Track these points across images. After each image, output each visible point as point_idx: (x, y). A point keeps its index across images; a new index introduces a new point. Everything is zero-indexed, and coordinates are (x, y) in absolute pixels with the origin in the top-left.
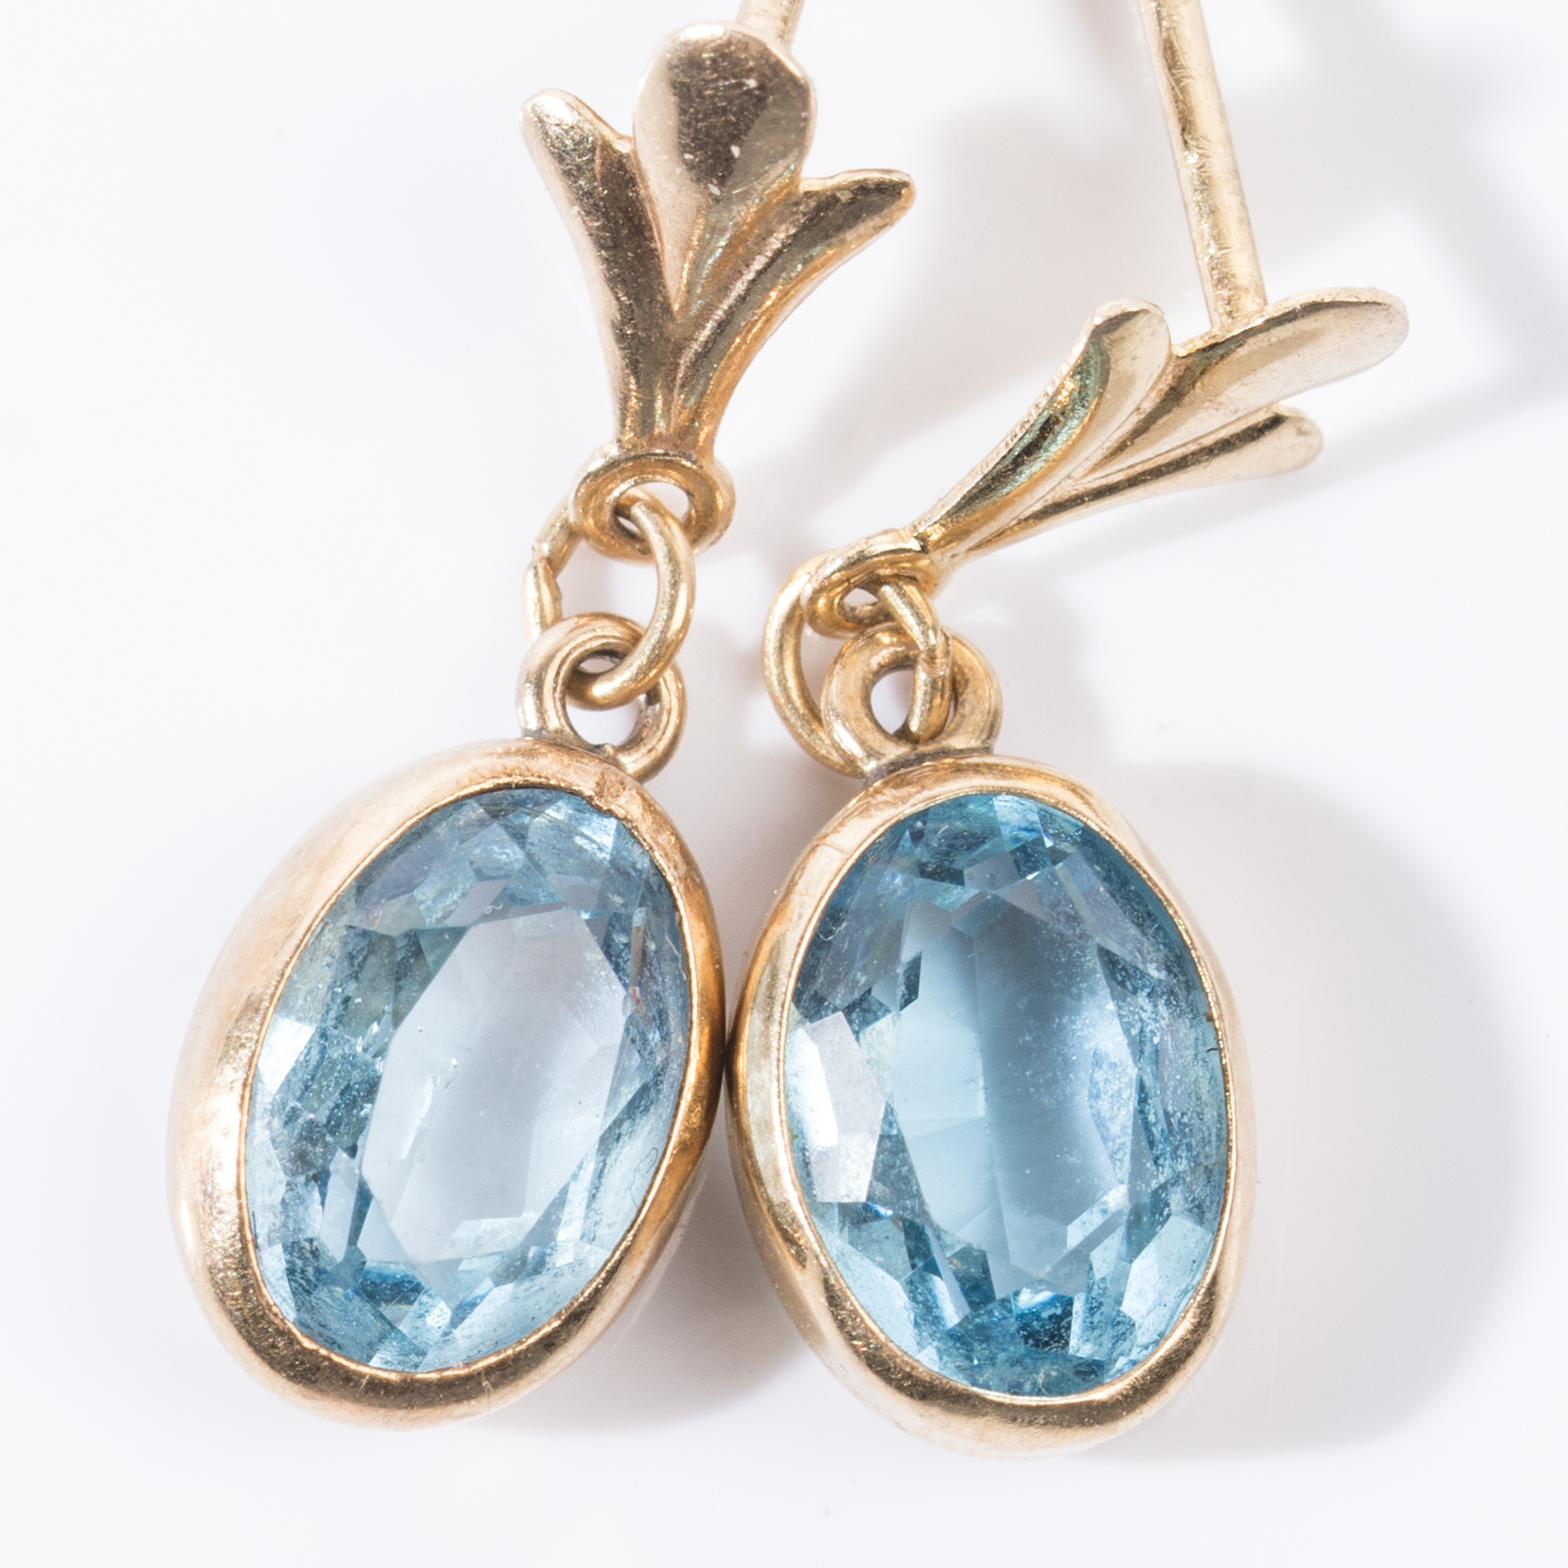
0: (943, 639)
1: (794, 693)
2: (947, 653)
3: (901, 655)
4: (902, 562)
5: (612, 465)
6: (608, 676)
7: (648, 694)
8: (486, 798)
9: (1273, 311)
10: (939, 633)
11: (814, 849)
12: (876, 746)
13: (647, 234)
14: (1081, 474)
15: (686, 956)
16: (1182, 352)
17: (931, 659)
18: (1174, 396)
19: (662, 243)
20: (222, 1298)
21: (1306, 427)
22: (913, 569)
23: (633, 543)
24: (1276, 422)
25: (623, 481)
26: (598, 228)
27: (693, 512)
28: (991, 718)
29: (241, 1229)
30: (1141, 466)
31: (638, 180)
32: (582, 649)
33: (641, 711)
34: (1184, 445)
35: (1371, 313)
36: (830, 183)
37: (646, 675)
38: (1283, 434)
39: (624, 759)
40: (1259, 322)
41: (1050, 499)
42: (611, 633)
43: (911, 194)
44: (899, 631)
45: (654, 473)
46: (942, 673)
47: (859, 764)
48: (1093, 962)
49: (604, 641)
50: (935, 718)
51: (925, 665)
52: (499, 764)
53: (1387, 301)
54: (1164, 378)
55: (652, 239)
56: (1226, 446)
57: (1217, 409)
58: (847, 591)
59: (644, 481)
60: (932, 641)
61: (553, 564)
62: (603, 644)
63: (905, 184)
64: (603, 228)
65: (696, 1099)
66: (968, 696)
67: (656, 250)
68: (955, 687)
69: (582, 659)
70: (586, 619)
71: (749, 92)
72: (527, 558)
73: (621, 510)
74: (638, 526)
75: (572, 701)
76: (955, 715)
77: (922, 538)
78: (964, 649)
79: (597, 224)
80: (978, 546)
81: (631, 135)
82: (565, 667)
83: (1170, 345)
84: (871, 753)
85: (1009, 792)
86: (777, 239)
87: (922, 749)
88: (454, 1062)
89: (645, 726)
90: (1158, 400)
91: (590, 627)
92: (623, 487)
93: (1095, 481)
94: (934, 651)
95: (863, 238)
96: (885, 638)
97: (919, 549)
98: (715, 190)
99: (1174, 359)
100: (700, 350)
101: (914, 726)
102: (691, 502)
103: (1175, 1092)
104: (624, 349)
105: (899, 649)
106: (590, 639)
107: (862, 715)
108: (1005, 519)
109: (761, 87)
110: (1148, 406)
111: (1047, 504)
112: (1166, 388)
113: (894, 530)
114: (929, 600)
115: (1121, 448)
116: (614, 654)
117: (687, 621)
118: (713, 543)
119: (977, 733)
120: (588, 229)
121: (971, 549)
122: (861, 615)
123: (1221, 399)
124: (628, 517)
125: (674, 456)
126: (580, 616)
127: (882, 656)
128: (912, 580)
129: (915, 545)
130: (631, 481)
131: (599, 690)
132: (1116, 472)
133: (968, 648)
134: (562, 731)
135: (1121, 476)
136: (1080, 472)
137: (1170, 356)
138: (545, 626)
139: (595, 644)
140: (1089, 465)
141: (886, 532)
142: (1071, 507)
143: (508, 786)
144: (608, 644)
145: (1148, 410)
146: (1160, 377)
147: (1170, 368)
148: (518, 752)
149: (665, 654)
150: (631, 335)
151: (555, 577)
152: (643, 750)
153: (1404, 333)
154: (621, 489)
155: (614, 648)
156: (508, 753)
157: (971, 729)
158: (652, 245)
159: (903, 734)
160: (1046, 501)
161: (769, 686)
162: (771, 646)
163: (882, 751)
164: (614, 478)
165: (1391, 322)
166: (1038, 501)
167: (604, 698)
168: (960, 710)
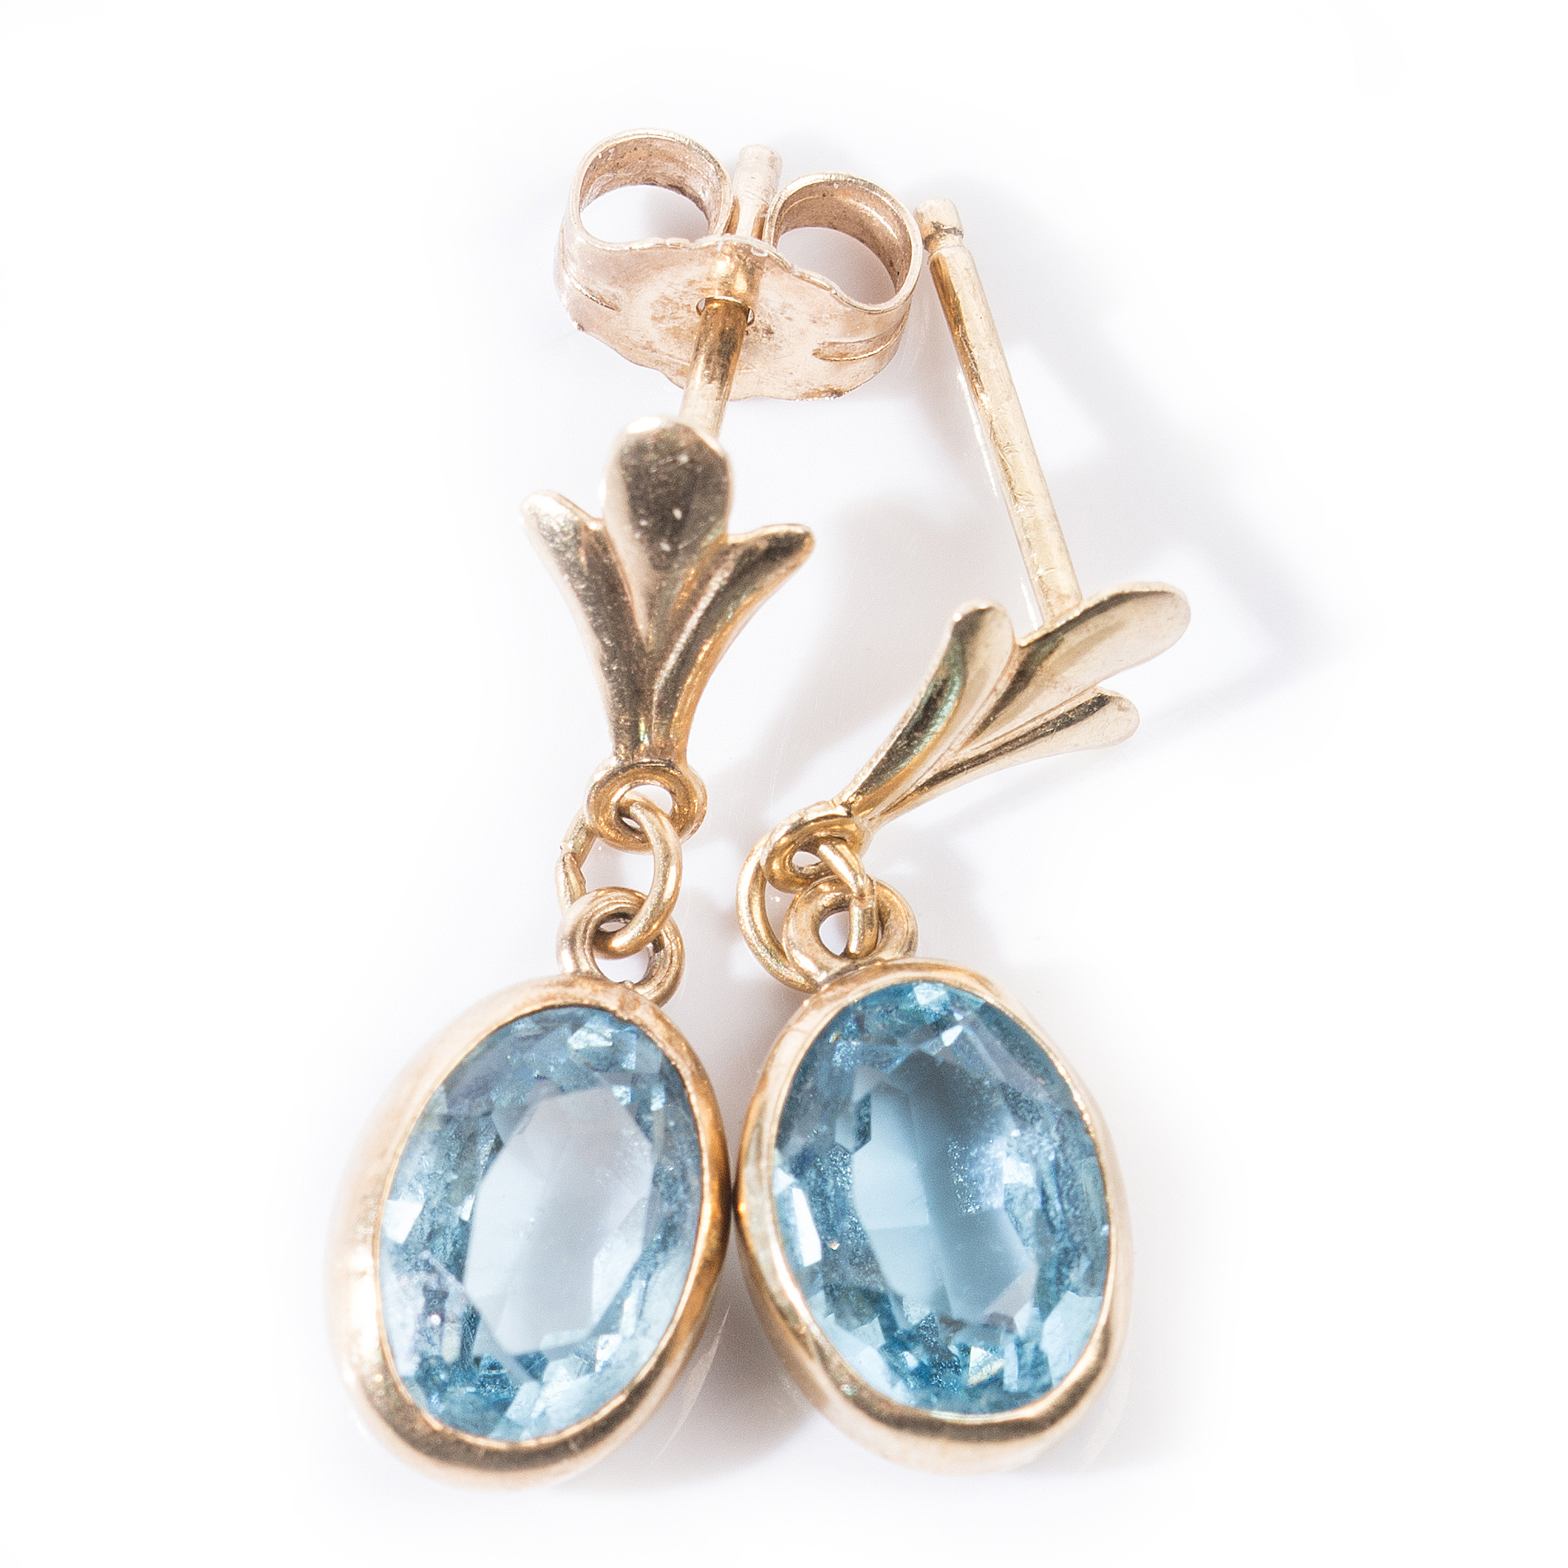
0: (869, 881)
1: (763, 934)
2: (872, 892)
3: (839, 898)
4: (834, 825)
5: (613, 775)
6: (623, 931)
7: (654, 944)
8: (536, 1016)
9: (1089, 603)
10: (865, 877)
11: (783, 1036)
12: (825, 963)
13: (620, 590)
14: (959, 747)
15: (695, 1121)
16: (1024, 643)
17: (861, 896)
18: (1022, 677)
19: (632, 597)
20: (370, 1396)
21: (1124, 704)
22: (841, 831)
23: (633, 837)
24: (1101, 701)
25: (622, 786)
26: (583, 589)
27: (676, 807)
28: (909, 936)
29: (381, 1345)
30: (1003, 738)
31: (609, 549)
32: (602, 913)
33: (650, 958)
34: (1034, 719)
35: (1160, 600)
36: (751, 536)
37: (650, 927)
38: (1108, 713)
39: (640, 991)
40: (1077, 613)
41: (938, 768)
42: (623, 902)
43: (812, 542)
44: (837, 882)
45: (643, 778)
46: (870, 906)
47: (814, 977)
48: (998, 1101)
49: (618, 906)
50: (868, 942)
51: (857, 901)
52: (545, 992)
53: (1171, 590)
54: (1011, 664)
55: (624, 594)
56: (1066, 721)
57: (1055, 687)
58: (794, 852)
59: (637, 785)
60: (861, 882)
61: (577, 858)
62: (618, 909)
63: (807, 535)
64: (587, 589)
65: (713, 1225)
66: (891, 922)
67: (628, 602)
68: (880, 919)
69: (602, 921)
70: (603, 892)
71: (684, 467)
72: (559, 854)
73: (622, 812)
74: (639, 823)
75: (598, 954)
76: (882, 937)
77: (846, 805)
78: (886, 891)
79: (583, 587)
80: (888, 811)
81: (601, 517)
82: (590, 926)
83: (1014, 638)
84: (821, 968)
85: (925, 980)
86: (716, 582)
87: (859, 962)
88: (532, 1220)
89: (654, 967)
90: (1009, 682)
91: (606, 898)
92: (621, 791)
93: (970, 752)
94: (862, 890)
95: (782, 578)
96: (825, 888)
97: (846, 814)
98: (666, 547)
99: (1017, 649)
100: (668, 676)
101: (853, 949)
102: (674, 800)
103: (1068, 1194)
104: (613, 681)
105: (838, 894)
106: (608, 905)
107: (813, 942)
108: (908, 786)
109: (692, 461)
110: (1003, 687)
111: (936, 772)
112: (1014, 672)
113: (825, 802)
114: (858, 856)
115: (986, 724)
116: (624, 916)
117: (677, 888)
118: (693, 832)
119: (900, 948)
120: (577, 591)
121: (883, 813)
122: (808, 873)
123: (1058, 678)
124: (629, 817)
125: (657, 763)
126: (599, 890)
127: (826, 900)
128: (842, 840)
129: (842, 811)
130: (626, 787)
131: (617, 943)
132: (984, 744)
133: (888, 889)
134: (592, 973)
135: (989, 748)
136: (957, 746)
137: (1015, 646)
138: (573, 900)
139: (611, 909)
140: (963, 738)
141: (818, 804)
142: (953, 775)
143: (552, 1007)
144: (621, 908)
145: (1004, 691)
146: (1009, 663)
147: (1016, 655)
148: (558, 983)
149: (663, 911)
150: (616, 670)
151: (579, 866)
152: (654, 984)
153: (1187, 618)
154: (621, 794)
155: (626, 911)
156: (550, 985)
157: (895, 945)
158: (625, 599)
159: (846, 954)
160: (936, 770)
161: (745, 935)
162: (744, 903)
163: (830, 966)
164: (614, 784)
165: (1176, 607)
166: (929, 769)
167: (622, 948)
168: (886, 933)
